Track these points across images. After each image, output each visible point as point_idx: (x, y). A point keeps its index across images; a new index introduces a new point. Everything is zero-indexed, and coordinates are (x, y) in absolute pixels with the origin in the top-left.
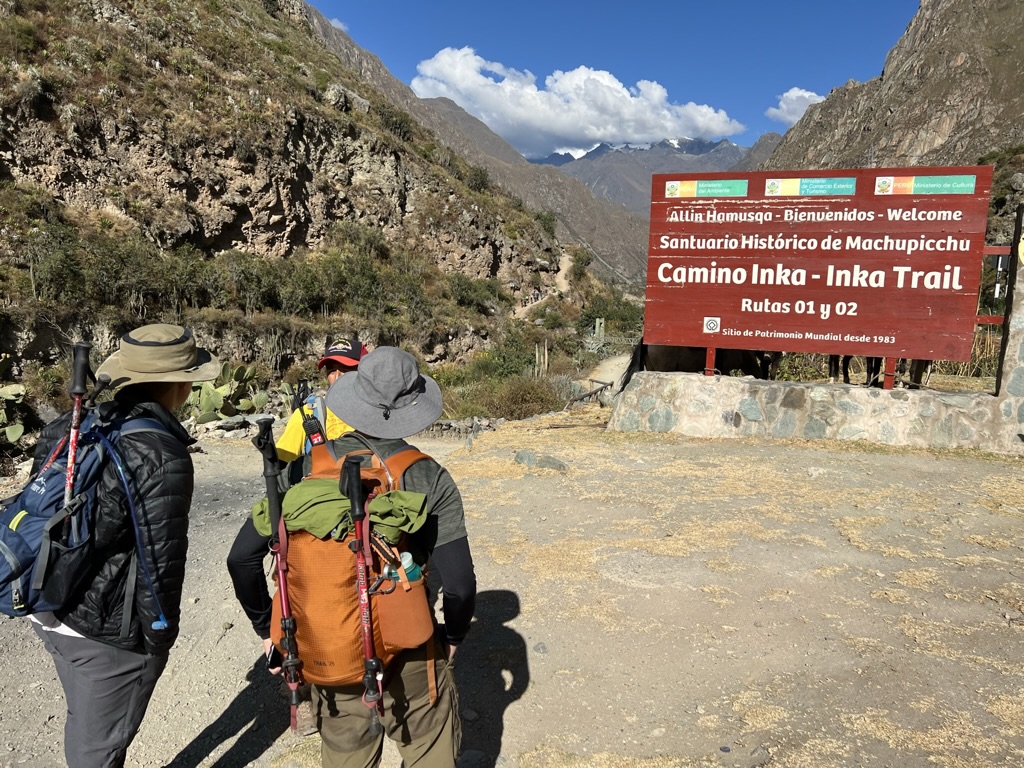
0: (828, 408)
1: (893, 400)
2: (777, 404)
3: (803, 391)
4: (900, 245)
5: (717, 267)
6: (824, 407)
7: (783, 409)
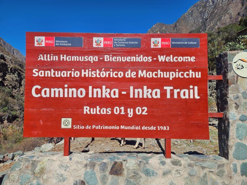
0: (137, 174)
1: (173, 166)
2: (107, 173)
3: (122, 163)
4: (166, 75)
5: (68, 88)
6: (134, 173)
7: (111, 176)
